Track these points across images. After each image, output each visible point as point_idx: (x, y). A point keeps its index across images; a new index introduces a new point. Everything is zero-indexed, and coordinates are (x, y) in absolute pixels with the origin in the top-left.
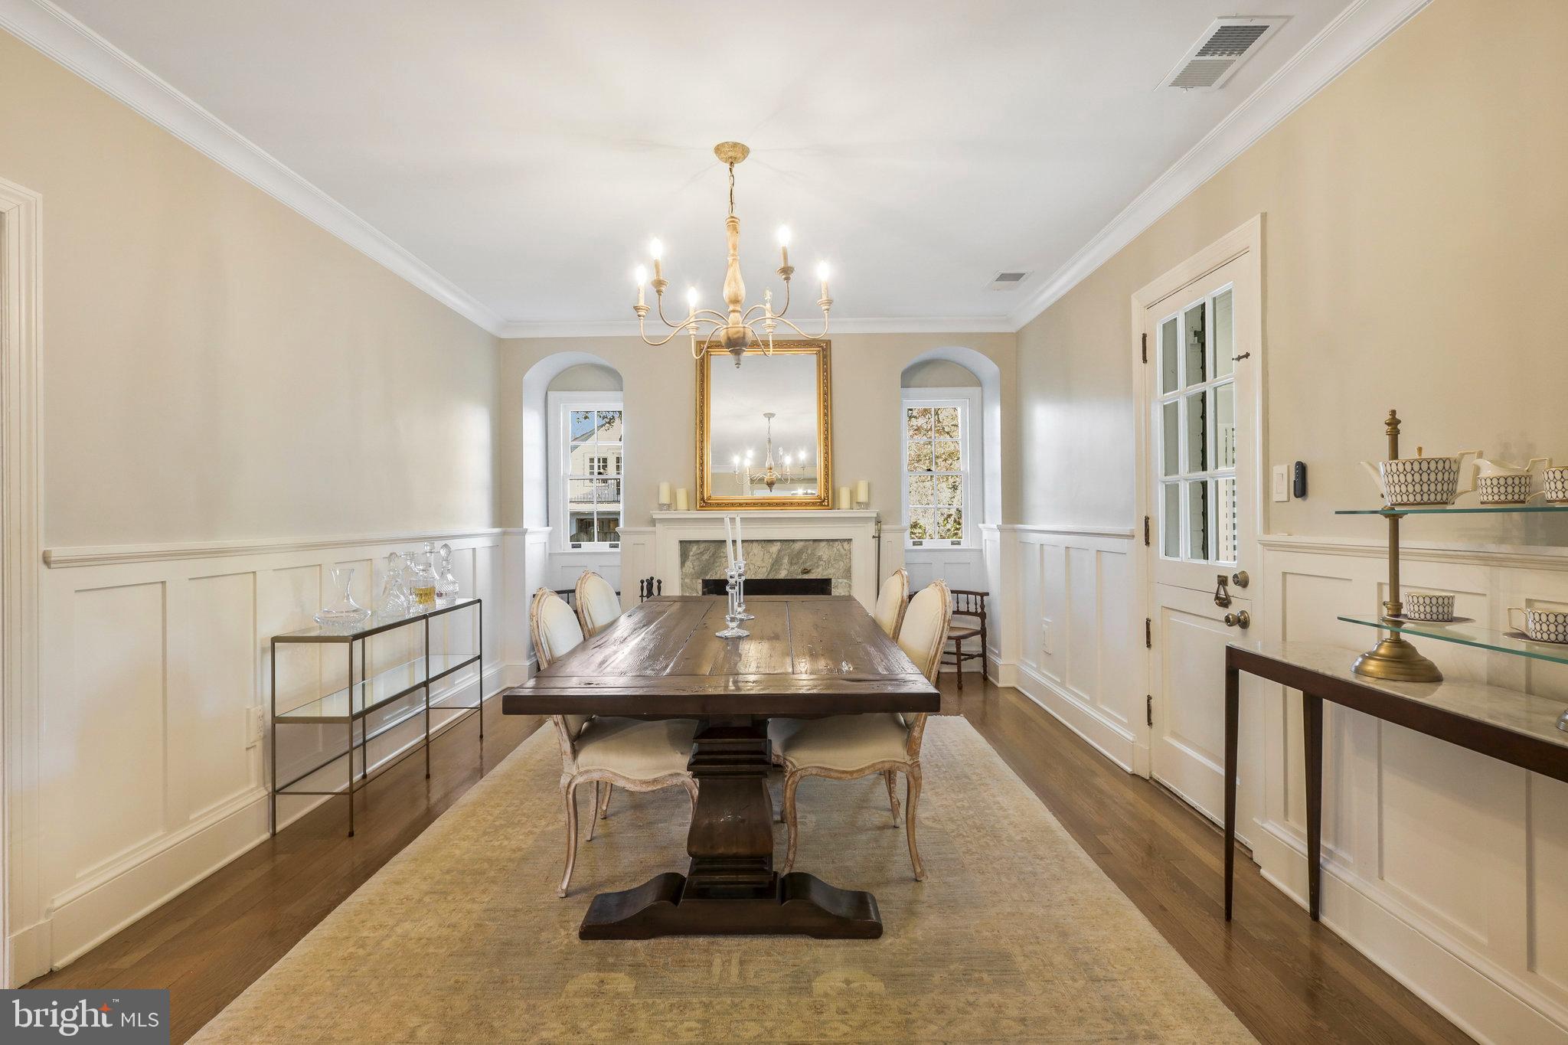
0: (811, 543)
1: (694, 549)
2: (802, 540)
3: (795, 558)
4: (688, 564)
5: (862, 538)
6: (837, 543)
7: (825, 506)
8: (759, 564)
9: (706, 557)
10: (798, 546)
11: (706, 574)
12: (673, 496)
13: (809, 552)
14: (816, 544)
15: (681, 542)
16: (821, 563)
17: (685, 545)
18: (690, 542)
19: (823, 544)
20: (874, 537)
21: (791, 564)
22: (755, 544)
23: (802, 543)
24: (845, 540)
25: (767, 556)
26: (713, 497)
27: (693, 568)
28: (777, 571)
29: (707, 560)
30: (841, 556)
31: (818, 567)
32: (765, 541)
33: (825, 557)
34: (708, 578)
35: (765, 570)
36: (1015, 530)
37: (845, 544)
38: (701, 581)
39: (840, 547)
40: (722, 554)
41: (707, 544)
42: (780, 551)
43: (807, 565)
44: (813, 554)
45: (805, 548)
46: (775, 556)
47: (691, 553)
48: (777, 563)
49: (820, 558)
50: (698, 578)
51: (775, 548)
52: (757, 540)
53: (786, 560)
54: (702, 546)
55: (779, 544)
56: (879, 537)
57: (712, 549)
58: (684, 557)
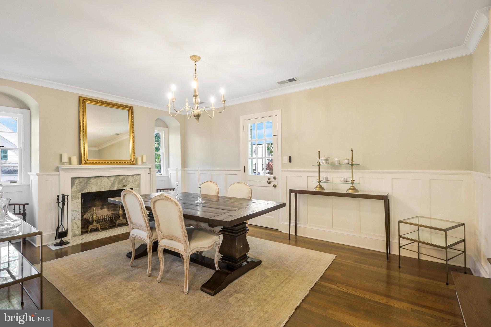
0: (126, 176)
1: (77, 181)
2: (123, 175)
3: (120, 182)
4: (74, 187)
5: (144, 174)
6: (135, 176)
7: (133, 163)
8: (106, 185)
9: (83, 184)
10: (121, 177)
11: (83, 190)
12: (70, 159)
13: (125, 179)
14: (128, 176)
15: (72, 178)
16: (130, 183)
17: (73, 179)
18: (75, 178)
19: (130, 176)
20: (148, 173)
21: (119, 184)
22: (105, 178)
23: (123, 176)
24: (138, 175)
25: (109, 182)
26: (89, 160)
27: (77, 189)
28: (113, 187)
29: (83, 185)
30: (136, 180)
31: (128, 184)
32: (108, 176)
33: (131, 181)
34: (84, 192)
35: (108, 187)
36: (184, 170)
37: (138, 176)
38: (80, 194)
39: (136, 177)
40: (90, 182)
41: (83, 179)
42: (114, 180)
43: (125, 184)
44: (127, 180)
45: (124, 178)
46: (112, 182)
47: (76, 183)
48: (113, 184)
49: (129, 181)
50: (79, 193)
51: (112, 179)
52: (105, 176)
53: (117, 183)
54: (81, 179)
55: (114, 177)
56: (150, 173)
57: (86, 180)
58: (73, 184)
